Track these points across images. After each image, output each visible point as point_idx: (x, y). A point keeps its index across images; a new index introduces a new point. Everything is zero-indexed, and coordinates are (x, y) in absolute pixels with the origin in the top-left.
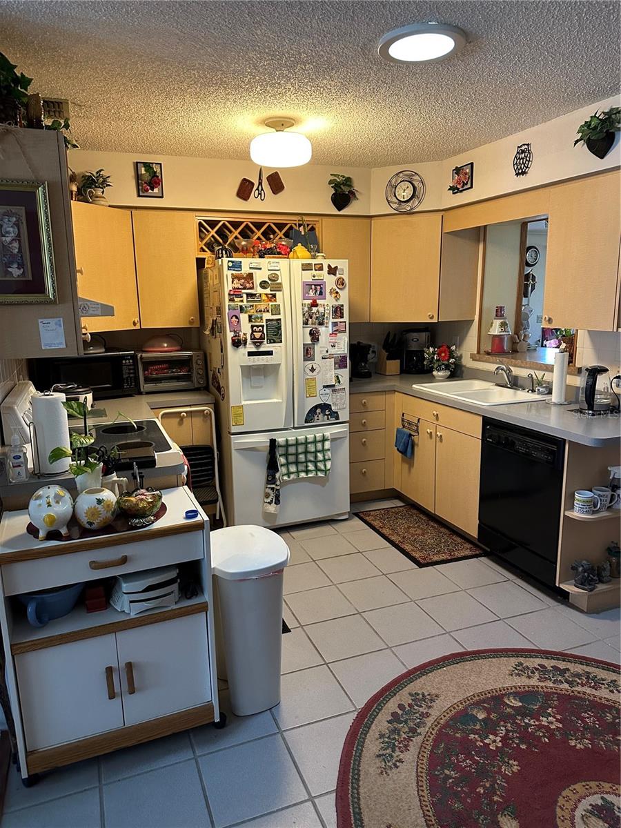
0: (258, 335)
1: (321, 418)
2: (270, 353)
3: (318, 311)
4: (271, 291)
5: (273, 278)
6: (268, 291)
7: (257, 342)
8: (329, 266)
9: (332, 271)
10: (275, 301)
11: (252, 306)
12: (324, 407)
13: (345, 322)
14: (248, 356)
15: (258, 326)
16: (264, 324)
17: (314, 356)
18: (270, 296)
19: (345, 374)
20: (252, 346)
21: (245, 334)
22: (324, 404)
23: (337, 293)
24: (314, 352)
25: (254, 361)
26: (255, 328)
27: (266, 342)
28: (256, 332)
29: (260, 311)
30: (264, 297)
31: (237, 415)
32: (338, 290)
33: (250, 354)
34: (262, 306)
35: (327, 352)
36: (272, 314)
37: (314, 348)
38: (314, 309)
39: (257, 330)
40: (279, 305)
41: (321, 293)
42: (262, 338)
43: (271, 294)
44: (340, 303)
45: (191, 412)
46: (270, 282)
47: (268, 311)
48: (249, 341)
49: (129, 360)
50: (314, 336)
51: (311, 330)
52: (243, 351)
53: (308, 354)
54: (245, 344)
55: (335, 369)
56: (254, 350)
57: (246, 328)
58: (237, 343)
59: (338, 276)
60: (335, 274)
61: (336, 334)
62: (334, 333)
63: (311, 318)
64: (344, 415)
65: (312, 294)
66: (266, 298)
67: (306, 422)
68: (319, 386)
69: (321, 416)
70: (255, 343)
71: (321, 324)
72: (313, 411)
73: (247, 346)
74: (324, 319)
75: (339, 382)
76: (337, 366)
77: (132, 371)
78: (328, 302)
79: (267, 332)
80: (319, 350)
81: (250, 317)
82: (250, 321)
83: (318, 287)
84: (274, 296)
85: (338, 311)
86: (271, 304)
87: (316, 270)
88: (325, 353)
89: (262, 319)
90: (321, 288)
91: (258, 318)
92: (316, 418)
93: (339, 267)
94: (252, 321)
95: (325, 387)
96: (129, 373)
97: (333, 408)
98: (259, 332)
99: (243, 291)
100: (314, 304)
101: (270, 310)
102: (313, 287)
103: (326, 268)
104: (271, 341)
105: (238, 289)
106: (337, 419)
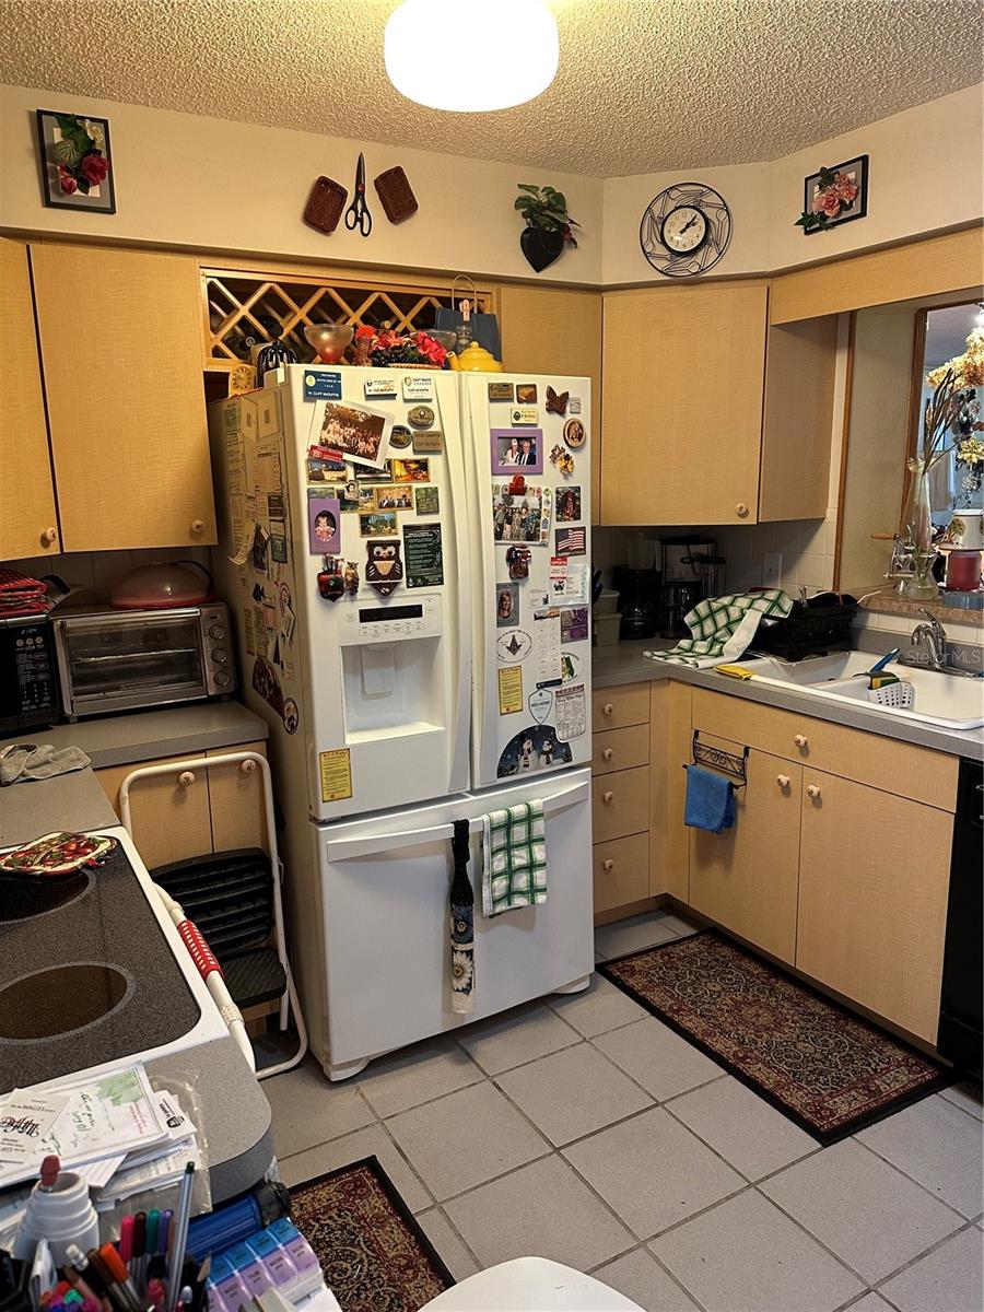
0: (384, 567)
1: (533, 760)
2: (415, 611)
3: (525, 505)
4: (415, 452)
5: (422, 419)
6: (407, 453)
7: (383, 586)
8: (551, 392)
9: (557, 404)
10: (426, 478)
11: (370, 492)
12: (539, 735)
13: (583, 529)
14: (361, 621)
15: (384, 545)
16: (400, 537)
17: (517, 613)
18: (413, 466)
19: (582, 650)
20: (371, 595)
21: (352, 566)
22: (540, 726)
23: (567, 458)
24: (517, 603)
25: (376, 634)
26: (377, 549)
27: (404, 585)
28: (382, 559)
29: (391, 505)
30: (399, 470)
31: (334, 775)
32: (568, 451)
33: (367, 616)
34: (393, 492)
35: (546, 601)
36: (420, 513)
37: (517, 595)
38: (518, 501)
39: (384, 553)
40: (436, 490)
41: (532, 460)
42: (395, 574)
43: (416, 462)
44: (572, 483)
45: (206, 767)
46: (412, 430)
47: (409, 505)
48: (363, 582)
49: (34, 636)
50: (518, 564)
51: (510, 551)
52: (348, 608)
53: (506, 611)
54: (354, 590)
55: (562, 642)
56: (375, 604)
57: (353, 548)
58: (334, 588)
59: (569, 416)
60: (562, 413)
61: (564, 559)
62: (560, 557)
63: (510, 522)
64: (582, 750)
65: (511, 460)
66: (404, 473)
67: (501, 773)
68: (529, 686)
69: (532, 757)
70: (377, 588)
71: (531, 537)
72: (515, 747)
73: (359, 595)
74: (538, 525)
75: (571, 672)
76: (566, 634)
77: (42, 666)
78: (546, 482)
79: (406, 559)
80: (528, 599)
81: (364, 520)
82: (365, 530)
83: (526, 444)
84: (423, 466)
85: (568, 502)
86: (415, 485)
87: (520, 401)
88: (541, 608)
89: (394, 527)
90: (533, 447)
91: (383, 522)
92: (522, 762)
93: (570, 396)
94: (369, 532)
95: (541, 686)
96: (34, 672)
97: (559, 735)
98: (389, 558)
99: (346, 456)
100: (518, 488)
101: (414, 505)
102: (515, 443)
103: (542, 398)
104: (418, 581)
105: (335, 446)
106: (566, 761)
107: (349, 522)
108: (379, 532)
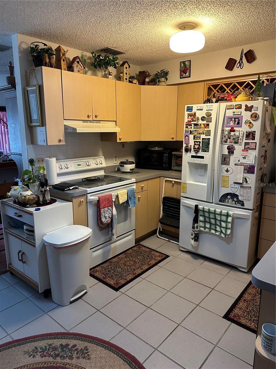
0: (197, 147)
2: (202, 157)
4: (207, 122)
5: (209, 115)
6: (205, 122)
8: (246, 106)
9: (248, 109)
10: (208, 128)
11: (196, 130)
13: (256, 143)
14: (191, 157)
15: (197, 142)
16: (201, 141)
17: (229, 162)
18: (206, 125)
19: (252, 178)
22: (234, 194)
23: (250, 123)
25: (194, 161)
26: (196, 143)
28: (196, 145)
30: (202, 126)
31: (184, 188)
33: (193, 157)
34: (201, 131)
35: (239, 161)
36: (206, 136)
39: (197, 144)
40: (210, 130)
44: (252, 130)
45: (177, 182)
46: (206, 117)
49: (167, 154)
50: (231, 150)
51: (228, 146)
53: (225, 160)
55: (244, 173)
56: (195, 155)
60: (251, 111)
61: (247, 150)
63: (230, 138)
64: (250, 204)
65: (232, 123)
67: (220, 201)
68: (231, 182)
69: (230, 200)
70: (195, 151)
71: (236, 143)
73: (192, 152)
74: (238, 140)
75: (247, 182)
76: (245, 171)
78: (244, 129)
80: (233, 159)
81: (194, 136)
83: (237, 120)
84: (208, 125)
85: (250, 135)
86: (206, 129)
87: (236, 109)
88: (237, 162)
89: (200, 138)
90: (239, 120)
91: (198, 137)
92: (227, 200)
93: (254, 106)
94: (195, 139)
95: (235, 183)
96: (166, 160)
97: (240, 198)
99: (192, 122)
100: (232, 130)
101: (205, 134)
103: (243, 107)
104: (204, 151)
105: (190, 121)
107: (191, 137)
108: (197, 139)
